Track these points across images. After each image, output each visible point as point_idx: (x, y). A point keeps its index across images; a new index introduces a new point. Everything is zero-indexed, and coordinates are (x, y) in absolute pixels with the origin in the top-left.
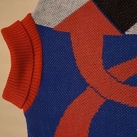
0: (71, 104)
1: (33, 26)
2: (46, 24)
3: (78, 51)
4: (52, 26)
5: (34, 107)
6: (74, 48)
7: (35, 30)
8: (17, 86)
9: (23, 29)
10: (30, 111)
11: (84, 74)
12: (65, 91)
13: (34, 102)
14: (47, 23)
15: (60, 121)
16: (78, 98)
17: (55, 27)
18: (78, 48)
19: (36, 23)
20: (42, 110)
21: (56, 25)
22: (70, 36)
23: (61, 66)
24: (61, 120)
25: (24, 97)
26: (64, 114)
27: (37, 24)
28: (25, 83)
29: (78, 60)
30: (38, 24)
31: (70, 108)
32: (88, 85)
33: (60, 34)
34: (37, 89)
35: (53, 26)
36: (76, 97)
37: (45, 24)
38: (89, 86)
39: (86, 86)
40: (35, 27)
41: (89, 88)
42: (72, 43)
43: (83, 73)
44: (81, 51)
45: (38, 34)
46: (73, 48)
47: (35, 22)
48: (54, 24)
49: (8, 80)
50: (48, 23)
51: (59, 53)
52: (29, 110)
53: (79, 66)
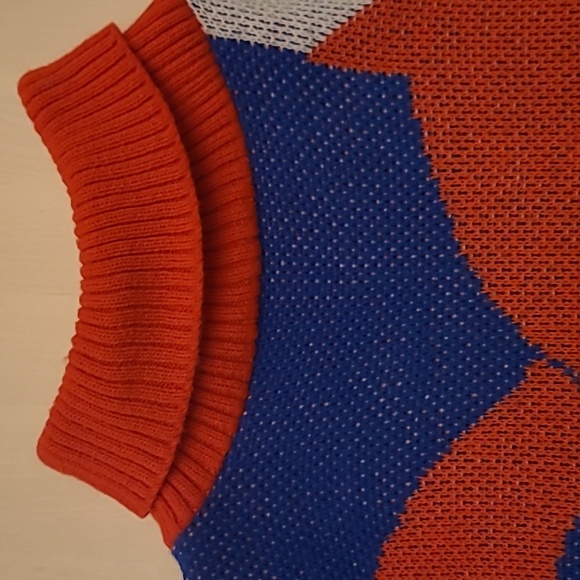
0: (441, 459)
1: (190, 49)
2: (264, 32)
3: (460, 170)
4: (300, 41)
5: (226, 496)
6: (438, 156)
7: (202, 72)
8: (123, 383)
9: (124, 56)
10: (206, 523)
11: (503, 293)
12: (400, 393)
13: (222, 470)
14: (271, 26)
15: (383, 556)
16: (482, 429)
17: (316, 44)
18: (459, 156)
19: (205, 29)
20: (269, 506)
21: (322, 34)
22: (411, 97)
23: (369, 261)
24: (387, 553)
25: (163, 442)
26: (403, 517)
27: (211, 36)
28: (164, 365)
29: (465, 224)
30: (216, 33)
31: (433, 483)
32: (535, 352)
33: (347, 85)
34: (235, 398)
35: (308, 42)
36: (468, 425)
37: (256, 32)
38: (539, 360)
39: (523, 360)
40: (203, 56)
41: (540, 367)
42: (422, 134)
43: (501, 289)
44: (480, 173)
45: (221, 94)
46: (430, 156)
47: (200, 25)
48: (306, 26)
49: (71, 352)
50: (276, 24)
51: (353, 190)
52: (201, 515)
53: (475, 255)
